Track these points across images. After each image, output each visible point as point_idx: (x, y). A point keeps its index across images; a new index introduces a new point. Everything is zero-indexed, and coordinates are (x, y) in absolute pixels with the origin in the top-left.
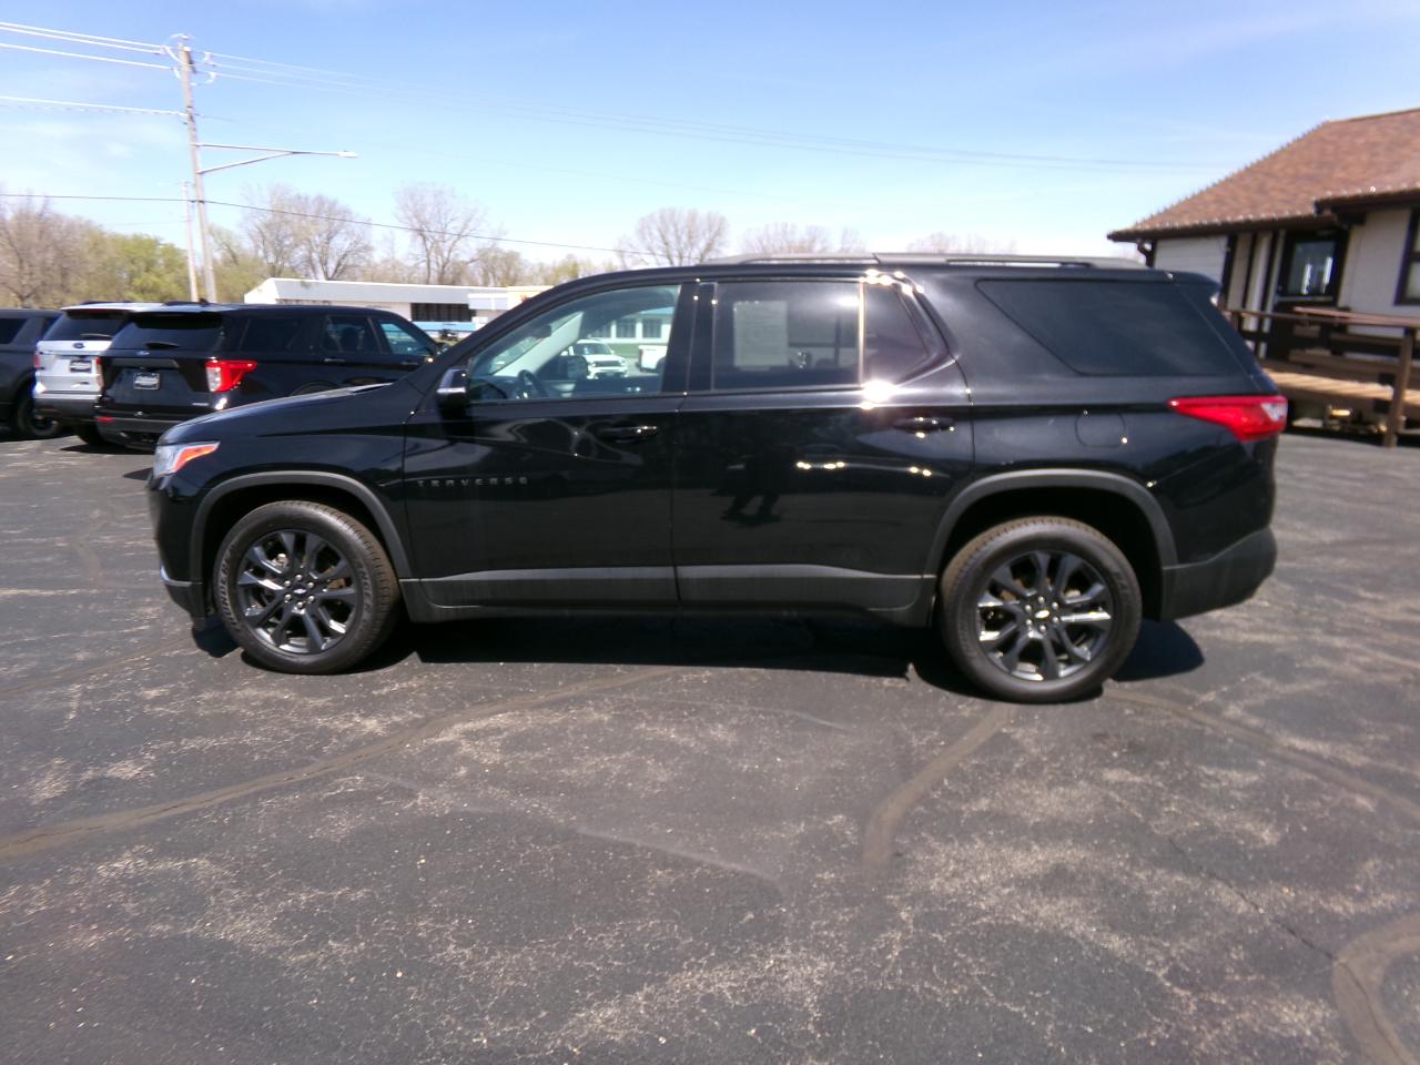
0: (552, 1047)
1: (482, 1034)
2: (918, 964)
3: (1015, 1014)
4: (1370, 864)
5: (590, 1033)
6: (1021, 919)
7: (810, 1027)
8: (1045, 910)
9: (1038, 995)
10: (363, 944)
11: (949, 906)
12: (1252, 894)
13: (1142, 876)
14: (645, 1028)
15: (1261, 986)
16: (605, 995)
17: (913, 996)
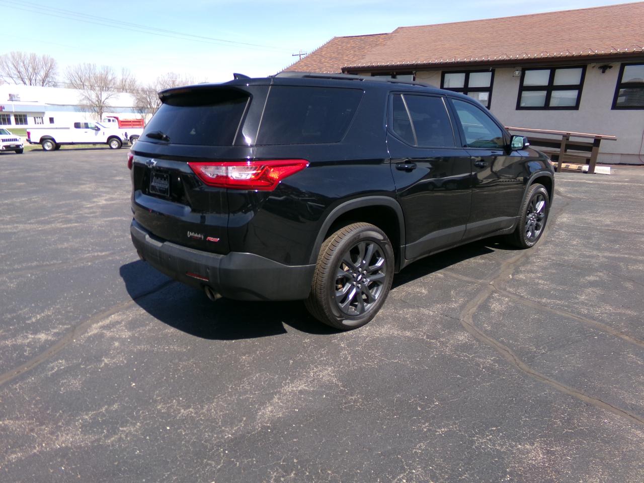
0: (259, 427)
1: (227, 434)
2: (359, 358)
3: (396, 362)
4: (452, 292)
5: (269, 418)
6: (378, 335)
7: (341, 388)
8: (383, 331)
9: (399, 355)
10: (138, 424)
11: (354, 338)
12: (431, 309)
13: (401, 312)
14: (288, 409)
15: (450, 333)
16: (263, 404)
17: (365, 368)
